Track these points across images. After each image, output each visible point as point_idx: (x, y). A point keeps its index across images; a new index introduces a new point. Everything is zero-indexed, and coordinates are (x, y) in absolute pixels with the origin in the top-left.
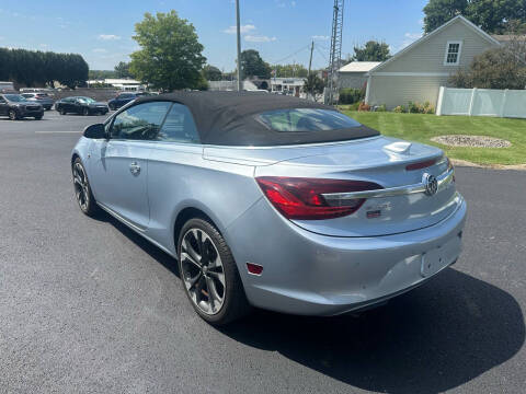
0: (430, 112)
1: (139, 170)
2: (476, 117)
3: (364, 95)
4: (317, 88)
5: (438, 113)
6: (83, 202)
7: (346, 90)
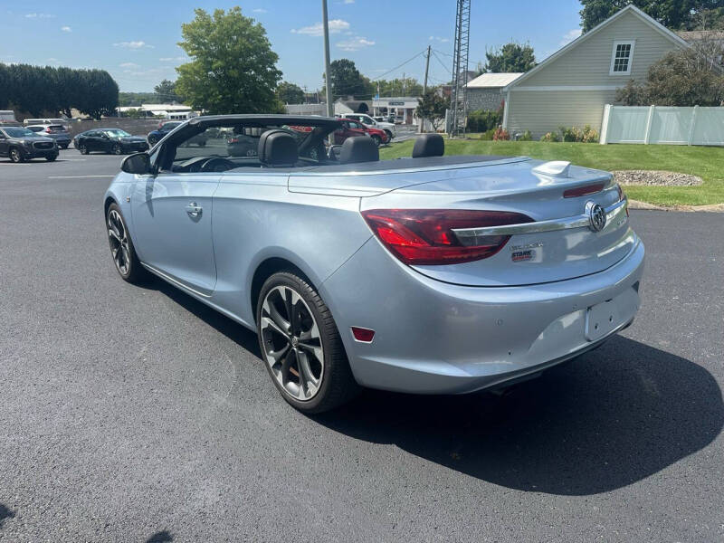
0: (592, 140)
1: (200, 213)
2: (655, 145)
3: (501, 119)
4: (436, 111)
5: (603, 141)
6: (122, 263)
7: (477, 112)
